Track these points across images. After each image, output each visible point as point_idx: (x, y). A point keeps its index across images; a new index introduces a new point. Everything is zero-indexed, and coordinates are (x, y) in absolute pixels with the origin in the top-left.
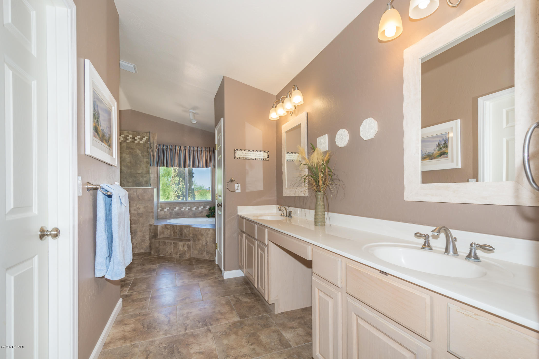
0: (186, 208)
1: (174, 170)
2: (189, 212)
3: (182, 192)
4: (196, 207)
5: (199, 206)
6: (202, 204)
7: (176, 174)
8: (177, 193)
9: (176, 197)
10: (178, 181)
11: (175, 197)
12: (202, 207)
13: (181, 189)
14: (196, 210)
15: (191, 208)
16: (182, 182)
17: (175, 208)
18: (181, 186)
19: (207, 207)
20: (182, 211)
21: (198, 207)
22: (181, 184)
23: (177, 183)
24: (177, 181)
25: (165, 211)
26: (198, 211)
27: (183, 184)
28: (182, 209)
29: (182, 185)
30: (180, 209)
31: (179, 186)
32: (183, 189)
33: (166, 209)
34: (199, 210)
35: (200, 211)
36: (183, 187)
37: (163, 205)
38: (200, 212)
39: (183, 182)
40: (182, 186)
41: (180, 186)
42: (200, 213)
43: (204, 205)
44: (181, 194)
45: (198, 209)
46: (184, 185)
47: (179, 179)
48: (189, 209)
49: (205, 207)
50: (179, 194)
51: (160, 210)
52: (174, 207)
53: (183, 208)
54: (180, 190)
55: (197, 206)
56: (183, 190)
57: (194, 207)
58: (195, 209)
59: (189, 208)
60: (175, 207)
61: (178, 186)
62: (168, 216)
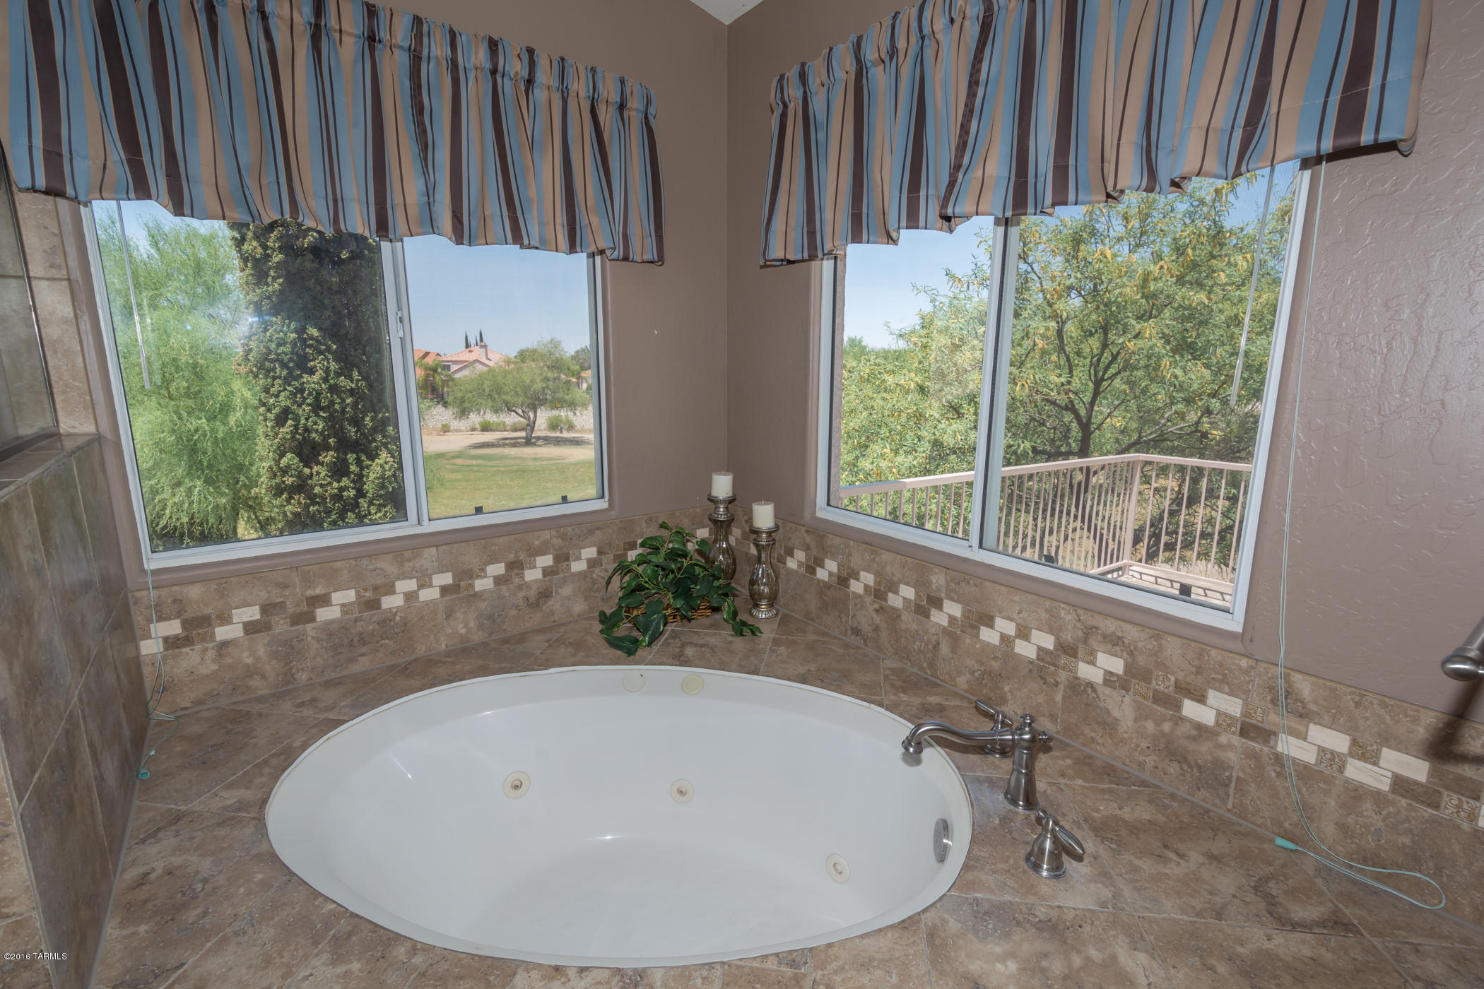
0: (421, 586)
1: (254, 268)
2: (449, 614)
3: (331, 418)
4: (498, 569)
5: (522, 556)
6: (546, 535)
7: (269, 298)
8: (296, 427)
9: (289, 455)
10: (294, 344)
11: (282, 455)
12: (546, 561)
13: (317, 399)
14: (504, 588)
15: (465, 576)
16: (321, 353)
17: (324, 600)
18: (316, 378)
19: (579, 558)
20: (392, 613)
21: (516, 566)
22: (318, 363)
23: (286, 358)
24: (288, 348)
25: (225, 644)
26: (521, 594)
27: (334, 366)
28: (392, 602)
29: (327, 371)
30: (374, 604)
31: (306, 378)
32: (332, 403)
33: (225, 619)
34: (527, 586)
35: (533, 593)
36: (334, 389)
37: (195, 592)
38: (532, 600)
39: (328, 350)
40: (325, 380)
41: (313, 381)
42: (530, 605)
43: (558, 542)
44: (322, 433)
45: (517, 580)
46: (338, 375)
47: (301, 331)
48: (445, 590)
49: (567, 559)
50: (306, 430)
51: (166, 639)
52: (310, 593)
53: (391, 590)
54: (316, 408)
55: (511, 557)
56: (337, 407)
57: (483, 570)
58: (498, 580)
59: (447, 579)
60: (319, 591)
61: (300, 376)
62: (255, 682)
